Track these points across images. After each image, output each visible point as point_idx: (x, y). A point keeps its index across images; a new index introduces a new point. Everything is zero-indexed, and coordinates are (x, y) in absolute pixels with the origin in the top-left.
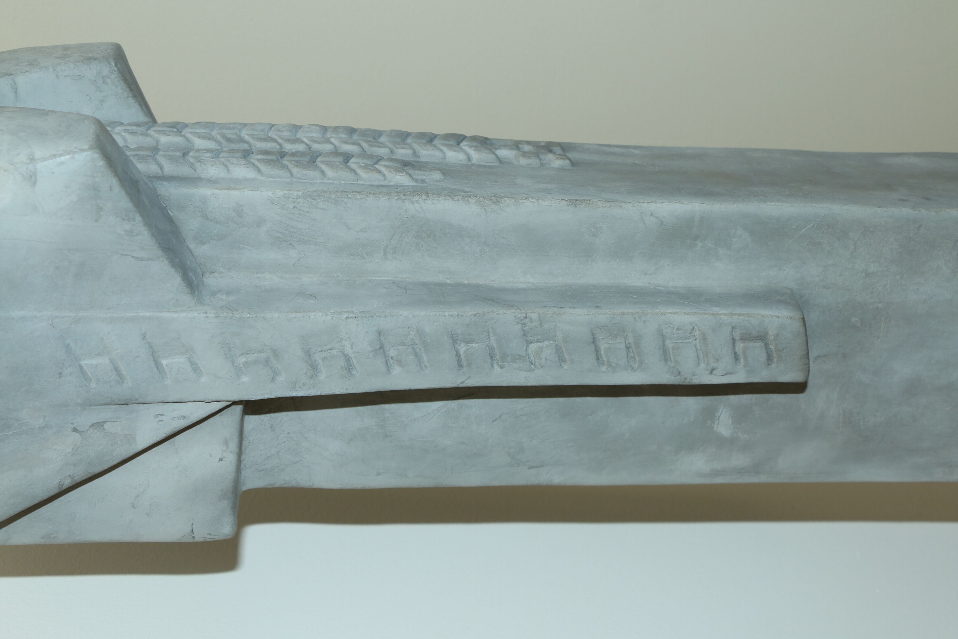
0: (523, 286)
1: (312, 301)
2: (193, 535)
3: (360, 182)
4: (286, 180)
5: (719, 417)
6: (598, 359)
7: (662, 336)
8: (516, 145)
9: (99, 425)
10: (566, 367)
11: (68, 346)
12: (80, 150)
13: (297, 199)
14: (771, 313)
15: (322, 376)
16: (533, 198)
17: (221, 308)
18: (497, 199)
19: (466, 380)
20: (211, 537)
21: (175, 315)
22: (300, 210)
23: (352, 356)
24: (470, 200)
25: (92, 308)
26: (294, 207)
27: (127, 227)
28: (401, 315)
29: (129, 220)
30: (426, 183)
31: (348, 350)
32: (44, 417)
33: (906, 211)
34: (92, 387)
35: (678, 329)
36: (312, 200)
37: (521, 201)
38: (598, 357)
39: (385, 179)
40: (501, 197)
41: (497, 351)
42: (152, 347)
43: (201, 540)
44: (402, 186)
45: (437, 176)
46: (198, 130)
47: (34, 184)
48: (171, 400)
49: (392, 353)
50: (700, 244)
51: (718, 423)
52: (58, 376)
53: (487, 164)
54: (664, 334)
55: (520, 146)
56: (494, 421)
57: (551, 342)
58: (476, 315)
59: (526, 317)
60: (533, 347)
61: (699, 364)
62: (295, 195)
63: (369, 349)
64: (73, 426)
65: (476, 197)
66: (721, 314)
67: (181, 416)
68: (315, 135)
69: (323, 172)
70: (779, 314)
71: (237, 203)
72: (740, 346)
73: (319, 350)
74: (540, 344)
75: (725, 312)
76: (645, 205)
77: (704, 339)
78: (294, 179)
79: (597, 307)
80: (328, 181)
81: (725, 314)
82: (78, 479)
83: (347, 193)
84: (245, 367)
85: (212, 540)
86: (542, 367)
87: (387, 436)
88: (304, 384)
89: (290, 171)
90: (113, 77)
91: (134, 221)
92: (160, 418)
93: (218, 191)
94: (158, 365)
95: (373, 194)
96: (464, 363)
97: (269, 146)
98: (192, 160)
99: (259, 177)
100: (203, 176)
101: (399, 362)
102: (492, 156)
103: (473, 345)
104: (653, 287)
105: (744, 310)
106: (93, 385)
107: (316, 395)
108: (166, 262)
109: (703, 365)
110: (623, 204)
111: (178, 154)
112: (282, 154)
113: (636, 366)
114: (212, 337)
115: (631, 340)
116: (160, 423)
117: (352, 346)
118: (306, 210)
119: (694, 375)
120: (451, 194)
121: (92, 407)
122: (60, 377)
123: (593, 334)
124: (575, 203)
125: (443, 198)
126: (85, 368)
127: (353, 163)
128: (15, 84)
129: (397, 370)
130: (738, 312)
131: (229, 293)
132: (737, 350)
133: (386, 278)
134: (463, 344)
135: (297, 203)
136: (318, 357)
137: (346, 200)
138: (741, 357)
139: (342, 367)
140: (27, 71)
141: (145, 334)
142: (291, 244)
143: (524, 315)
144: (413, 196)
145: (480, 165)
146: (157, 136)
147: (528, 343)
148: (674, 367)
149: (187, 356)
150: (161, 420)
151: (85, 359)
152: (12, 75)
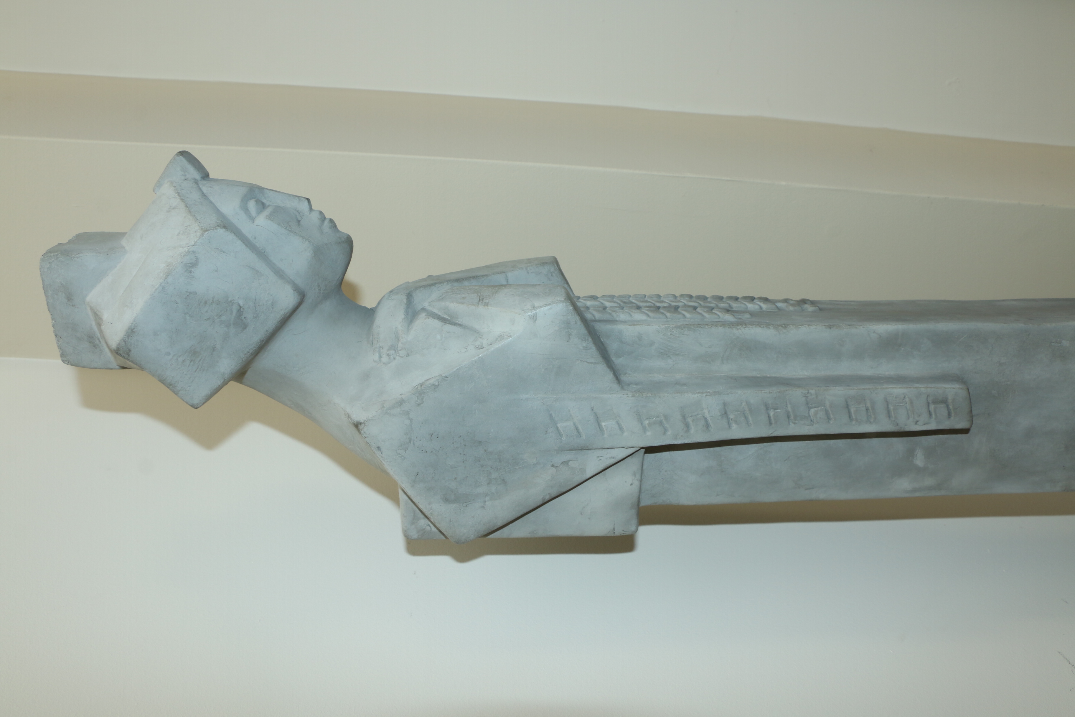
0: (802, 377)
1: (685, 387)
2: (614, 531)
3: (705, 320)
4: (664, 320)
5: (917, 455)
6: (850, 417)
7: (887, 402)
8: (786, 301)
9: (566, 463)
10: (832, 423)
11: (551, 415)
12: (559, 301)
13: (672, 329)
14: (949, 386)
15: (692, 431)
16: (806, 325)
17: (635, 391)
18: (785, 326)
19: (774, 432)
20: (625, 532)
21: (610, 396)
22: (674, 336)
23: (709, 419)
24: (771, 327)
25: (564, 392)
26: (671, 334)
27: (584, 344)
28: (737, 393)
29: (585, 341)
30: (742, 319)
31: (707, 415)
32: (537, 458)
33: (1020, 326)
34: (563, 439)
35: (896, 397)
36: (681, 330)
37: (799, 327)
38: (850, 416)
39: (719, 318)
40: (787, 325)
41: (791, 414)
42: (596, 415)
43: (619, 535)
44: (730, 321)
45: (747, 316)
46: (606, 299)
47: (535, 321)
48: (606, 447)
49: (732, 416)
50: (903, 349)
51: (916, 459)
52: (545, 433)
53: (772, 311)
54: (888, 401)
55: (788, 301)
56: (785, 461)
57: (822, 408)
58: (779, 392)
59: (808, 393)
60: (812, 411)
61: (908, 418)
62: (671, 327)
63: (719, 414)
64: (552, 463)
65: (773, 325)
66: (921, 388)
67: (612, 457)
68: (671, 299)
69: (684, 315)
70: (954, 387)
71: (639, 333)
72: (932, 407)
73: (690, 415)
74: (816, 409)
75: (923, 386)
76: (870, 326)
77: (911, 403)
78: (668, 320)
79: (848, 386)
80: (687, 320)
81: (923, 388)
82: (553, 495)
83: (700, 325)
84: (648, 426)
85: (625, 535)
86: (818, 423)
87: (723, 471)
88: (682, 436)
89: (665, 315)
90: (556, 272)
91: (588, 341)
92: (600, 458)
93: (628, 326)
94: (599, 425)
95: (715, 325)
96: (773, 421)
97: (648, 304)
98: (610, 311)
99: (649, 319)
100: (617, 319)
101: (736, 422)
102: (774, 306)
103: (778, 410)
104: (877, 375)
105: (933, 385)
106: (564, 438)
107: (688, 443)
108: (605, 365)
109: (911, 419)
110: (857, 326)
111: (601, 309)
112: (659, 308)
113: (872, 420)
114: (631, 408)
115: (869, 405)
116: (600, 461)
117: (709, 412)
118: (677, 335)
119: (906, 425)
120: (759, 325)
121: (563, 452)
122: (546, 433)
123: (847, 402)
124: (830, 327)
125: (754, 326)
126: (560, 428)
127: (698, 310)
128: (507, 277)
129: (734, 426)
130: (931, 386)
131: (636, 384)
132: (930, 409)
133: (723, 375)
134: (772, 410)
135: (673, 332)
136: (689, 420)
137: (700, 329)
138: (933, 413)
139: (703, 425)
140: (513, 270)
141: (593, 407)
142: (669, 356)
143: (807, 392)
144: (737, 326)
145: (768, 311)
146: (584, 302)
147: (809, 408)
148: (894, 421)
149: (616, 420)
150: (600, 460)
151: (559, 423)
152: (505, 272)
